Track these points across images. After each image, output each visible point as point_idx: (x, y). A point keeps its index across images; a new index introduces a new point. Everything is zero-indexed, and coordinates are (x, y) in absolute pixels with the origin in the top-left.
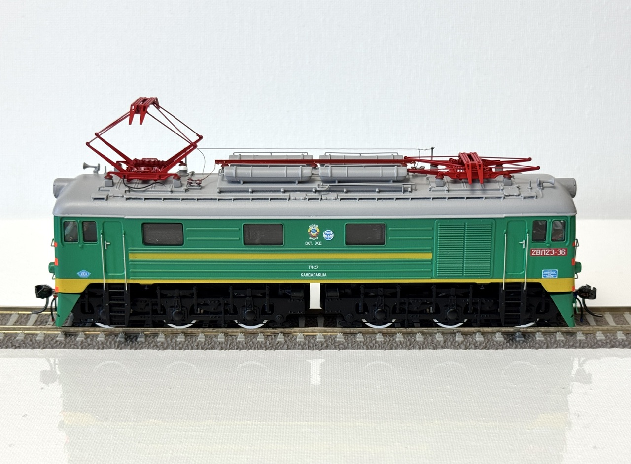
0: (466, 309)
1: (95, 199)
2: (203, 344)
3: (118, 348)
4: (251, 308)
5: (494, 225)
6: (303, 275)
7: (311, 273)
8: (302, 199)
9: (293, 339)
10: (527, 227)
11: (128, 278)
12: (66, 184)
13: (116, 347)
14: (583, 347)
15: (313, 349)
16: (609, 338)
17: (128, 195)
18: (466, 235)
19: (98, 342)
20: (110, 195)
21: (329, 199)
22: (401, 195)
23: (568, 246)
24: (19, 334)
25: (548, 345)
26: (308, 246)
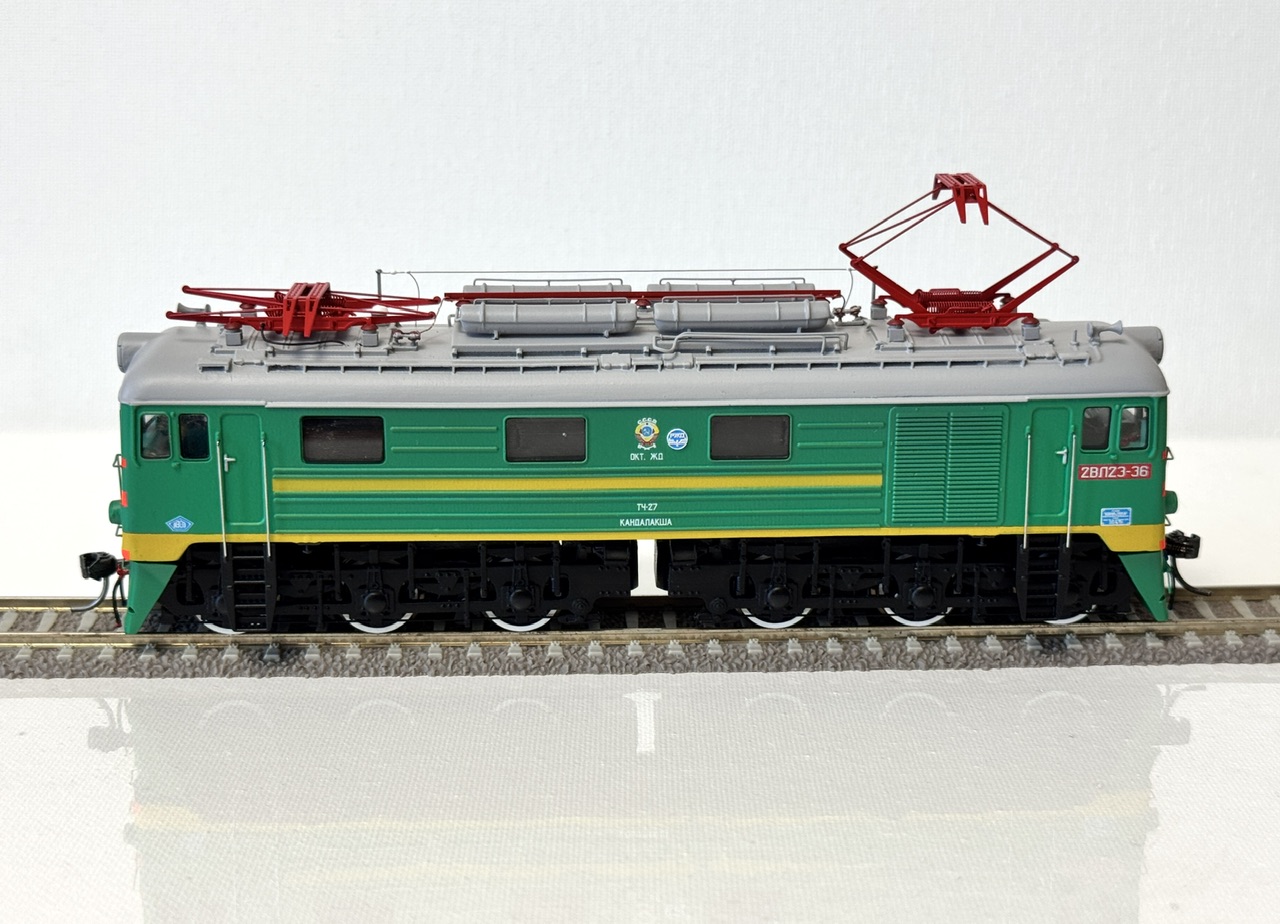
0: (951, 586)
1: (205, 369)
2: (398, 664)
3: (224, 674)
4: (524, 586)
5: (1007, 417)
6: (624, 522)
7: (640, 517)
8: (624, 368)
9: (580, 653)
10: (1071, 421)
11: (271, 532)
12: (144, 344)
13: (221, 673)
14: (1160, 662)
15: (621, 673)
16: (1210, 644)
17: (272, 361)
18: (951, 437)
19: (184, 663)
20: (235, 360)
21: (678, 367)
22: (819, 358)
23: (1153, 459)
24: (21, 648)
25: (1090, 657)
26: (636, 463)
